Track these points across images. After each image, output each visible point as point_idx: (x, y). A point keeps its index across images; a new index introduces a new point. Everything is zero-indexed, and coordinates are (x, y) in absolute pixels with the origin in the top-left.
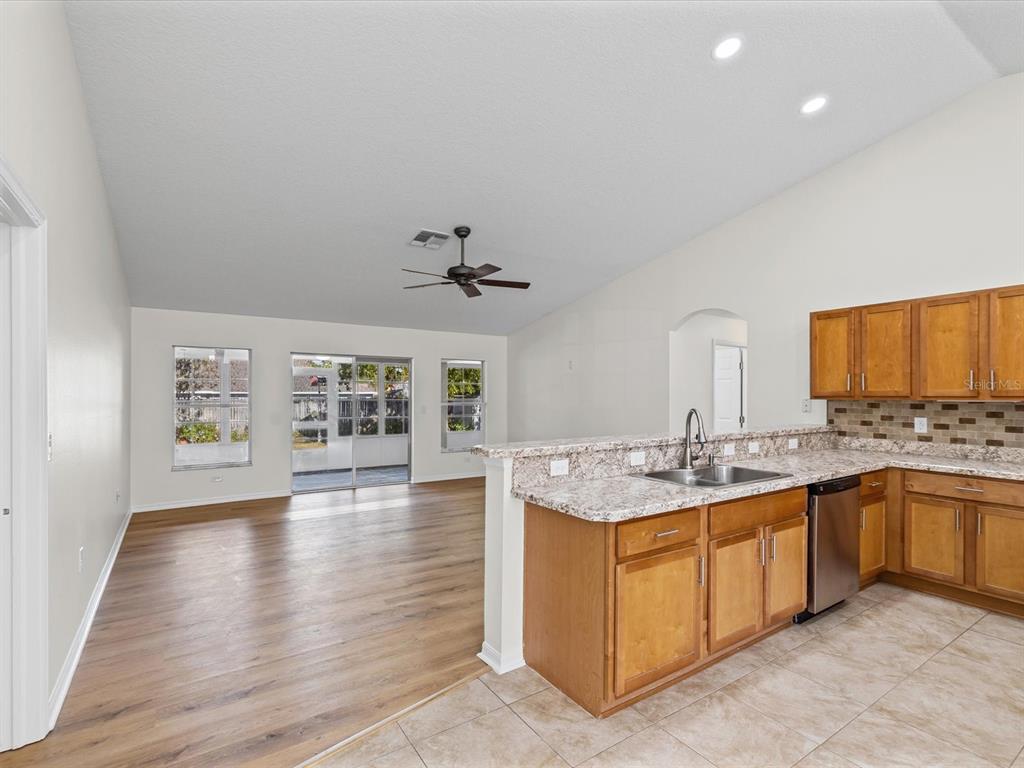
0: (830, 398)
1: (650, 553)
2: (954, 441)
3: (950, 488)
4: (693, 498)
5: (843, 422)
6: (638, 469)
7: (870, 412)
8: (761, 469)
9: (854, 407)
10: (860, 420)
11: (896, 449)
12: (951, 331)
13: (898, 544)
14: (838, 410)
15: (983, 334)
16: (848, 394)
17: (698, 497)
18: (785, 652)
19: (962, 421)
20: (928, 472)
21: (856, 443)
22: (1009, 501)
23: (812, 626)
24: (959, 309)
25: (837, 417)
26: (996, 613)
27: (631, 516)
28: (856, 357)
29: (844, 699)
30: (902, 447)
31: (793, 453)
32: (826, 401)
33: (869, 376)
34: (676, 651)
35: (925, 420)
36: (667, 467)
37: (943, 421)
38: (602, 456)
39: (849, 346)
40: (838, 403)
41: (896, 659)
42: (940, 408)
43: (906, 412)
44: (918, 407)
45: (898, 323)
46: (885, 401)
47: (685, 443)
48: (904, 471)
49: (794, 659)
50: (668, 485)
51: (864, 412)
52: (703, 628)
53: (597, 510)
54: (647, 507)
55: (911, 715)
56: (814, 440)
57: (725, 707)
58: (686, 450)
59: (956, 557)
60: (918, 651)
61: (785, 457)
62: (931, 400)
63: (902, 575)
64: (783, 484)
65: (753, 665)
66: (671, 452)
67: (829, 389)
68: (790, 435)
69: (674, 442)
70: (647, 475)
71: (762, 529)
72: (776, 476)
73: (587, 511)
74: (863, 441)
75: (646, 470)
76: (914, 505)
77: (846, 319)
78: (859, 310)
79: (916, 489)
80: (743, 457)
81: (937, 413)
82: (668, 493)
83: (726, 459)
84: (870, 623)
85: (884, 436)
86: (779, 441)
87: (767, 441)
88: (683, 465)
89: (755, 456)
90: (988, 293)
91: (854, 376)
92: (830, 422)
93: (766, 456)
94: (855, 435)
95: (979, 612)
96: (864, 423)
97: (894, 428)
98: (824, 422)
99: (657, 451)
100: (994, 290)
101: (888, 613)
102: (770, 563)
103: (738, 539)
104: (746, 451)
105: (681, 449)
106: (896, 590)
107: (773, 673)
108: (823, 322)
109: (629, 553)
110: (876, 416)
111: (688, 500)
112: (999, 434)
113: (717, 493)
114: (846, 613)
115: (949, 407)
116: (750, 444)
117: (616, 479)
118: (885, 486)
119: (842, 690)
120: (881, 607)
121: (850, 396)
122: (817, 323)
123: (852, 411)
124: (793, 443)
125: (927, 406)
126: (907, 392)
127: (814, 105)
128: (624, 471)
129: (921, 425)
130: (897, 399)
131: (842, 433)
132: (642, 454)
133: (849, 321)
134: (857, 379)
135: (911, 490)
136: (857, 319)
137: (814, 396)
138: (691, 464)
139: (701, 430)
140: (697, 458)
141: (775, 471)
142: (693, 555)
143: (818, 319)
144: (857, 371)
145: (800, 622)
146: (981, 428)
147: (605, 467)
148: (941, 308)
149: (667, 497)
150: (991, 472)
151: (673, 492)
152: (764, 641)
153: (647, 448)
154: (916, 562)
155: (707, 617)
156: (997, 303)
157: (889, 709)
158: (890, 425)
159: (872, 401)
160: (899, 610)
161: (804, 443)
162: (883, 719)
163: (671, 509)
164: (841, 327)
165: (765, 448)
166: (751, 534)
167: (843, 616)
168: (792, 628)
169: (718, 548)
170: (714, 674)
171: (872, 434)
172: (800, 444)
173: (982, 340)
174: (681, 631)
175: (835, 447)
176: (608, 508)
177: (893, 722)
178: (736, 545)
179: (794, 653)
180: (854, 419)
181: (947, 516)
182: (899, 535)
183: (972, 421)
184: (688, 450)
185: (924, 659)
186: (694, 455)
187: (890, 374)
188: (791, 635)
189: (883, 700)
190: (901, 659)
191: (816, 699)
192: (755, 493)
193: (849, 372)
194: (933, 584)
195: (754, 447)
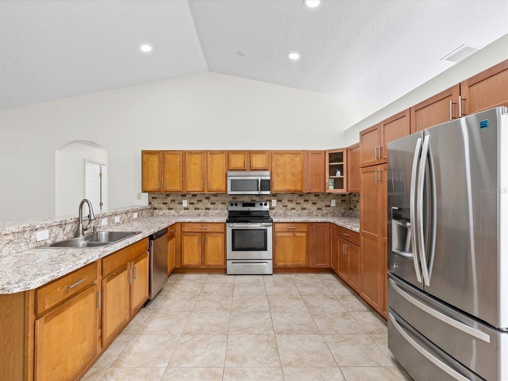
0: (150, 192)
1: (62, 302)
2: (196, 209)
3: (197, 228)
4: (94, 256)
5: (155, 203)
6: (43, 243)
7: (166, 198)
8: (124, 231)
9: (160, 196)
10: (162, 202)
11: (176, 214)
12: (196, 165)
13: (179, 255)
14: (153, 198)
15: (205, 167)
16: (158, 190)
17: (95, 254)
18: (141, 326)
19: (198, 201)
20: (190, 223)
21: (161, 213)
22: (214, 231)
23: (150, 306)
24: (198, 156)
25: (153, 201)
26: (211, 273)
27: (49, 280)
28: (162, 173)
29: (171, 337)
30: (179, 213)
31: (136, 220)
32: (147, 194)
33: (167, 182)
34: (82, 360)
35: (186, 201)
36: (66, 238)
37: (193, 201)
38: (11, 237)
39: (159, 168)
40: (153, 195)
41: (186, 307)
42: (191, 196)
43: (180, 198)
44: (184, 195)
45: (178, 160)
46: (172, 193)
47: (79, 220)
48: (181, 223)
49: (146, 327)
50: (70, 250)
51: (164, 198)
52: (99, 334)
53: (17, 283)
54: (62, 270)
55: (196, 330)
56: (144, 212)
57: (116, 376)
58: (79, 225)
59: (199, 255)
60: (192, 300)
61: (132, 223)
62: (188, 193)
63: (180, 268)
64: (139, 237)
65: (126, 342)
66: (68, 228)
67: (150, 188)
68: (134, 211)
69: (71, 221)
70: (51, 246)
71: (129, 264)
72: (134, 234)
73: (6, 286)
74: (164, 211)
75: (50, 242)
76: (185, 237)
77: (157, 155)
78: (164, 152)
79: (186, 231)
80: (112, 225)
81: (190, 198)
82: (74, 255)
83: (103, 228)
84: (174, 294)
85: (172, 209)
86: (129, 215)
87: (124, 215)
88: (77, 235)
89: (118, 224)
90: (207, 152)
91: (161, 182)
92: (150, 203)
93: (123, 223)
94: (160, 209)
95: (206, 275)
96: (164, 203)
97: (175, 205)
98: (147, 204)
99: (58, 228)
100: (209, 151)
101: (179, 287)
102: (133, 281)
103: (118, 274)
104: (113, 221)
105: (75, 225)
106: (178, 275)
107: (137, 341)
108: (148, 155)
109: (47, 307)
110: (168, 200)
111: (90, 258)
112: (209, 206)
113: (107, 249)
114: (163, 293)
115: (194, 195)
116: (116, 217)
117: (24, 253)
118: (175, 231)
119: (170, 333)
120: (175, 285)
121: (159, 191)
122: (145, 155)
123: (159, 198)
124: (135, 215)
125: (187, 195)
126: (181, 189)
127: (146, 48)
128: (31, 246)
129: (185, 203)
130: (176, 193)
131: (155, 209)
132: (47, 232)
133: (159, 156)
134: (163, 183)
135: (184, 231)
136: (162, 156)
137: (144, 192)
138: (83, 234)
139: (91, 212)
140: (86, 229)
141: (132, 231)
142: (93, 292)
143: (146, 154)
144: (162, 180)
145: (144, 307)
146: (204, 203)
147: (13, 246)
148: (193, 155)
149: (75, 259)
150: (209, 221)
151: (77, 254)
152: (129, 325)
153: (50, 227)
154: (186, 262)
155: (101, 327)
156: (209, 155)
157: (188, 332)
158: (174, 204)
159: (167, 193)
160: (182, 284)
161: (140, 215)
162: (188, 338)
163: (79, 267)
164: (155, 159)
165: (123, 219)
166: (124, 268)
167: (162, 295)
168: (141, 311)
169: (107, 282)
170: (105, 359)
171: (167, 208)
172: (138, 215)
173: (205, 169)
174: (86, 343)
175: (152, 215)
176: (27, 278)
177: (191, 337)
178: (117, 277)
179: (145, 324)
180: (160, 202)
181: (196, 239)
182: (180, 251)
183: (201, 201)
184: (81, 225)
185: (194, 302)
186: (84, 227)
187: (175, 181)
188: (141, 315)
189: (185, 329)
190: (188, 306)
191: (160, 344)
192: (127, 245)
193: (159, 180)
194: (192, 269)
195: (117, 219)
